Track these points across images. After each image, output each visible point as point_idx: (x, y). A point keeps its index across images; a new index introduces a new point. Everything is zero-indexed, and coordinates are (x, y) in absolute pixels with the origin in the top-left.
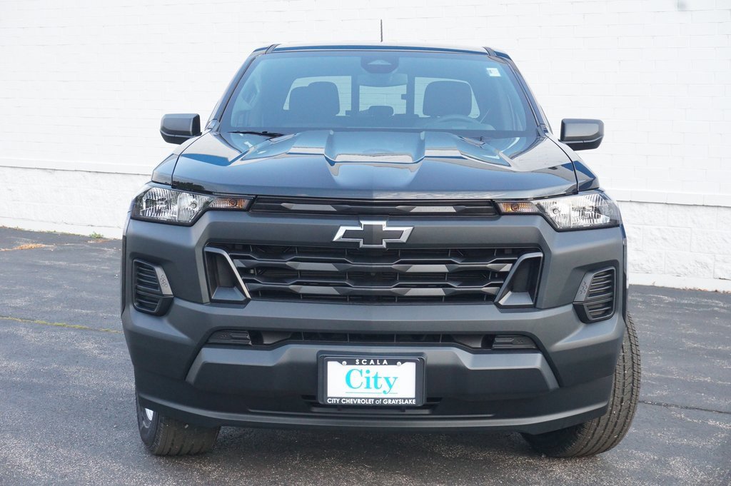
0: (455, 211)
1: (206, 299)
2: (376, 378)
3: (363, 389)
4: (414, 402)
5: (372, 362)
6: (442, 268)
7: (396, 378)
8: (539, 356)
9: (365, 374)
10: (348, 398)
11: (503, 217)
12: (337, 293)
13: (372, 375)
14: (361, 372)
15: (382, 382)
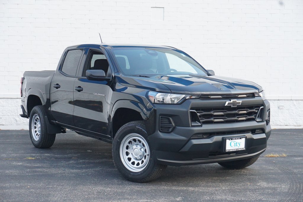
0: (246, 96)
1: (190, 125)
2: (237, 143)
3: (234, 147)
4: (244, 149)
5: (236, 139)
6: (245, 112)
7: (241, 143)
10: (231, 150)
11: (256, 97)
12: (223, 121)
13: (235, 143)
15: (238, 144)
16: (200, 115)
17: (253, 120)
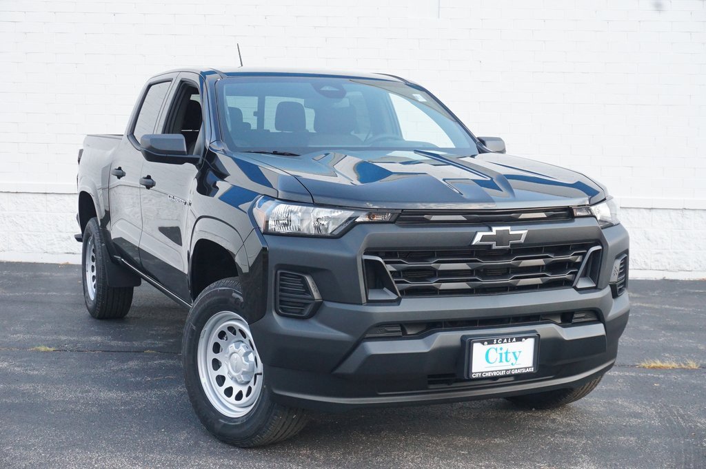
0: (545, 216)
1: (364, 300)
2: (507, 353)
3: (497, 363)
4: (532, 370)
5: (505, 341)
6: (540, 262)
7: (520, 352)
8: (601, 325)
9: (499, 351)
10: (487, 372)
11: (576, 219)
12: (469, 287)
13: (504, 351)
14: (496, 349)
15: (511, 356)
16: (394, 270)
17: (568, 283)
